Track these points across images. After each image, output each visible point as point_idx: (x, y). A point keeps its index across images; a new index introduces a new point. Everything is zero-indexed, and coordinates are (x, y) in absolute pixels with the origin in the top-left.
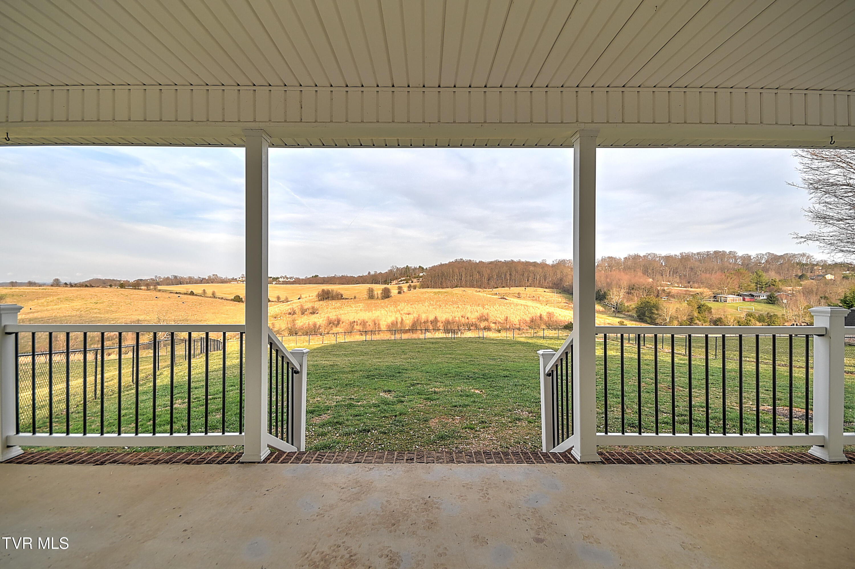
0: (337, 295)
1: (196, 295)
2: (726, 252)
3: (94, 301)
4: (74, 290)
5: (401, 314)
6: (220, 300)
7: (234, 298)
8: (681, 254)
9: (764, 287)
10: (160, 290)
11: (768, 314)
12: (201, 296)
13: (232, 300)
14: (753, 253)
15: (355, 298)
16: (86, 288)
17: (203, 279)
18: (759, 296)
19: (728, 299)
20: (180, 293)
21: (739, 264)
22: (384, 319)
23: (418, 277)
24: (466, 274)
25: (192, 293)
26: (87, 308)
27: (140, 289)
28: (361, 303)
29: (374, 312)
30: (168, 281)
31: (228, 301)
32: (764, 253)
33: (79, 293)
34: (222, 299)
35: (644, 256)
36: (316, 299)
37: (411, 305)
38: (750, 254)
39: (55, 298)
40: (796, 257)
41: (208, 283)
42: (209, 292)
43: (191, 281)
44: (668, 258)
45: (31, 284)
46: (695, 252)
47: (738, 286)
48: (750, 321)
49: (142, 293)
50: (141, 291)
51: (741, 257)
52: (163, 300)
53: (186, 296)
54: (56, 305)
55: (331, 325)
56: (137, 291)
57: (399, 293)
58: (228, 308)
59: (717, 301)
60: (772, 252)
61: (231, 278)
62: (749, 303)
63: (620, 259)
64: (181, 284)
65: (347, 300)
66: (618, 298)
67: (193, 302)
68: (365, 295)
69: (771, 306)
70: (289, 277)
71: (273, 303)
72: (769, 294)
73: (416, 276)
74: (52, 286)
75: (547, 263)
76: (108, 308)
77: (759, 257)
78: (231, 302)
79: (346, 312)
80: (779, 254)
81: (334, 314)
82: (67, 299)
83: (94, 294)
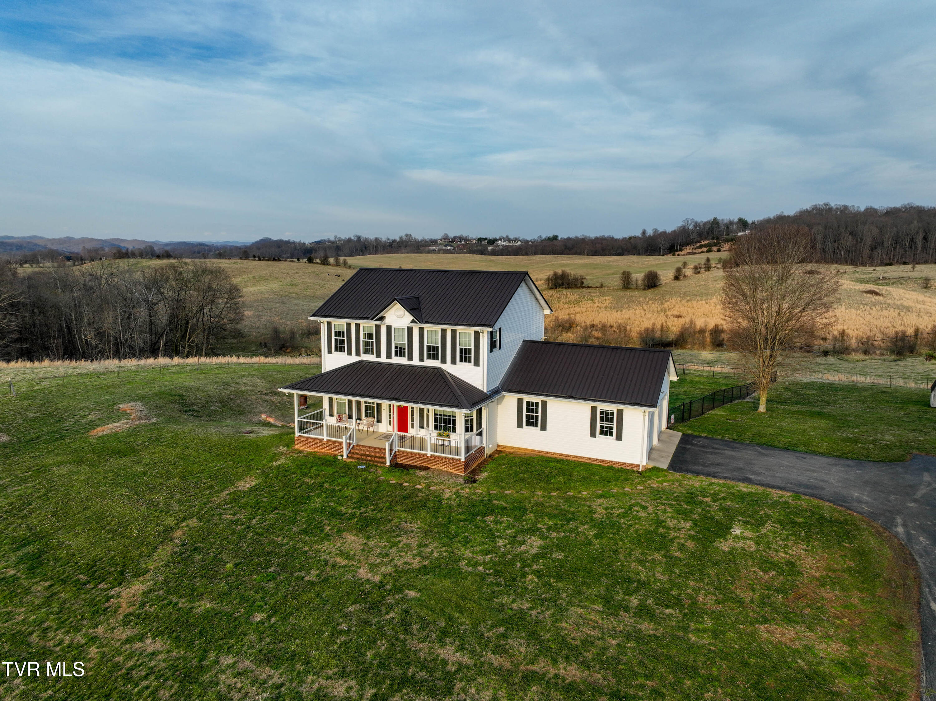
0: (576, 280)
5: (667, 316)
15: (602, 286)
22: (637, 323)
23: (734, 240)
28: (608, 296)
29: (624, 311)
36: (545, 286)
37: (688, 301)
57: (677, 278)
65: (589, 290)
68: (616, 281)
73: (729, 237)
79: (584, 309)
81: (567, 313)
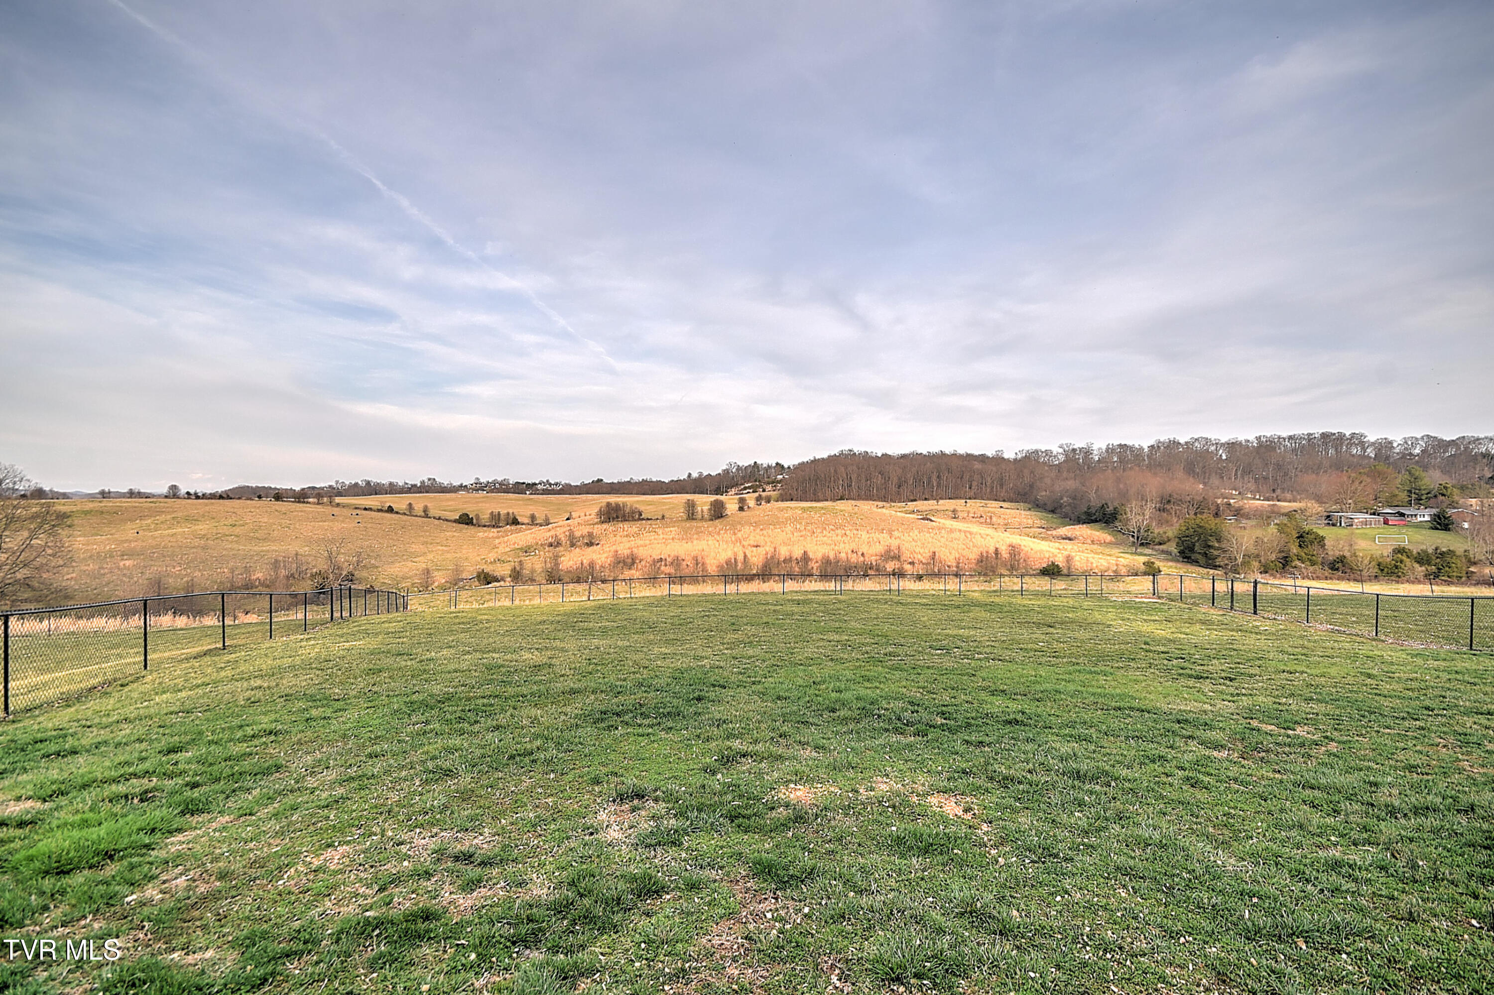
0: (633, 512)
1: (397, 513)
2: (1345, 435)
3: (230, 521)
4: (200, 504)
5: (743, 546)
6: (436, 522)
7: (460, 517)
8: (1258, 438)
9: (1423, 498)
10: (338, 505)
11: (1436, 549)
12: (405, 514)
13: (455, 521)
14: (1397, 437)
15: (663, 517)
16: (221, 501)
17: (412, 486)
18: (1416, 515)
19: (1356, 521)
20: (370, 509)
21: (1371, 458)
22: (713, 554)
23: (774, 482)
24: (859, 476)
25: (390, 510)
26: (217, 534)
27: (308, 503)
28: (674, 527)
29: (695, 542)
30: (355, 490)
31: (449, 523)
32: (1419, 436)
33: (207, 508)
34: (439, 519)
35: (1187, 443)
36: (596, 520)
37: (762, 530)
38: (1391, 438)
39: (169, 517)
40: (1480, 444)
41: (421, 492)
42: (418, 508)
43: (393, 489)
44: (1232, 446)
45: (131, 494)
46: (1285, 434)
47: (1372, 497)
48: (1401, 562)
49: (310, 508)
50: (308, 505)
51: (1373, 444)
52: (343, 521)
53: (380, 514)
54: (169, 528)
55: (621, 565)
56: (301, 505)
57: (741, 509)
58: (448, 534)
59: (1334, 525)
60: (1433, 435)
61: (459, 484)
62: (1396, 529)
63: (1142, 449)
64: (376, 494)
65: (649, 522)
66: (1140, 518)
67: (391, 525)
68: (681, 513)
69: (1441, 534)
70: (553, 483)
71: (524, 526)
72: (1434, 511)
73: (770, 480)
74: (166, 497)
75: (1006, 456)
76: (252, 534)
77: (1410, 443)
78: (454, 524)
79: (648, 542)
80: (1448, 438)
81: (627, 547)
82: (188, 519)
83: (232, 510)
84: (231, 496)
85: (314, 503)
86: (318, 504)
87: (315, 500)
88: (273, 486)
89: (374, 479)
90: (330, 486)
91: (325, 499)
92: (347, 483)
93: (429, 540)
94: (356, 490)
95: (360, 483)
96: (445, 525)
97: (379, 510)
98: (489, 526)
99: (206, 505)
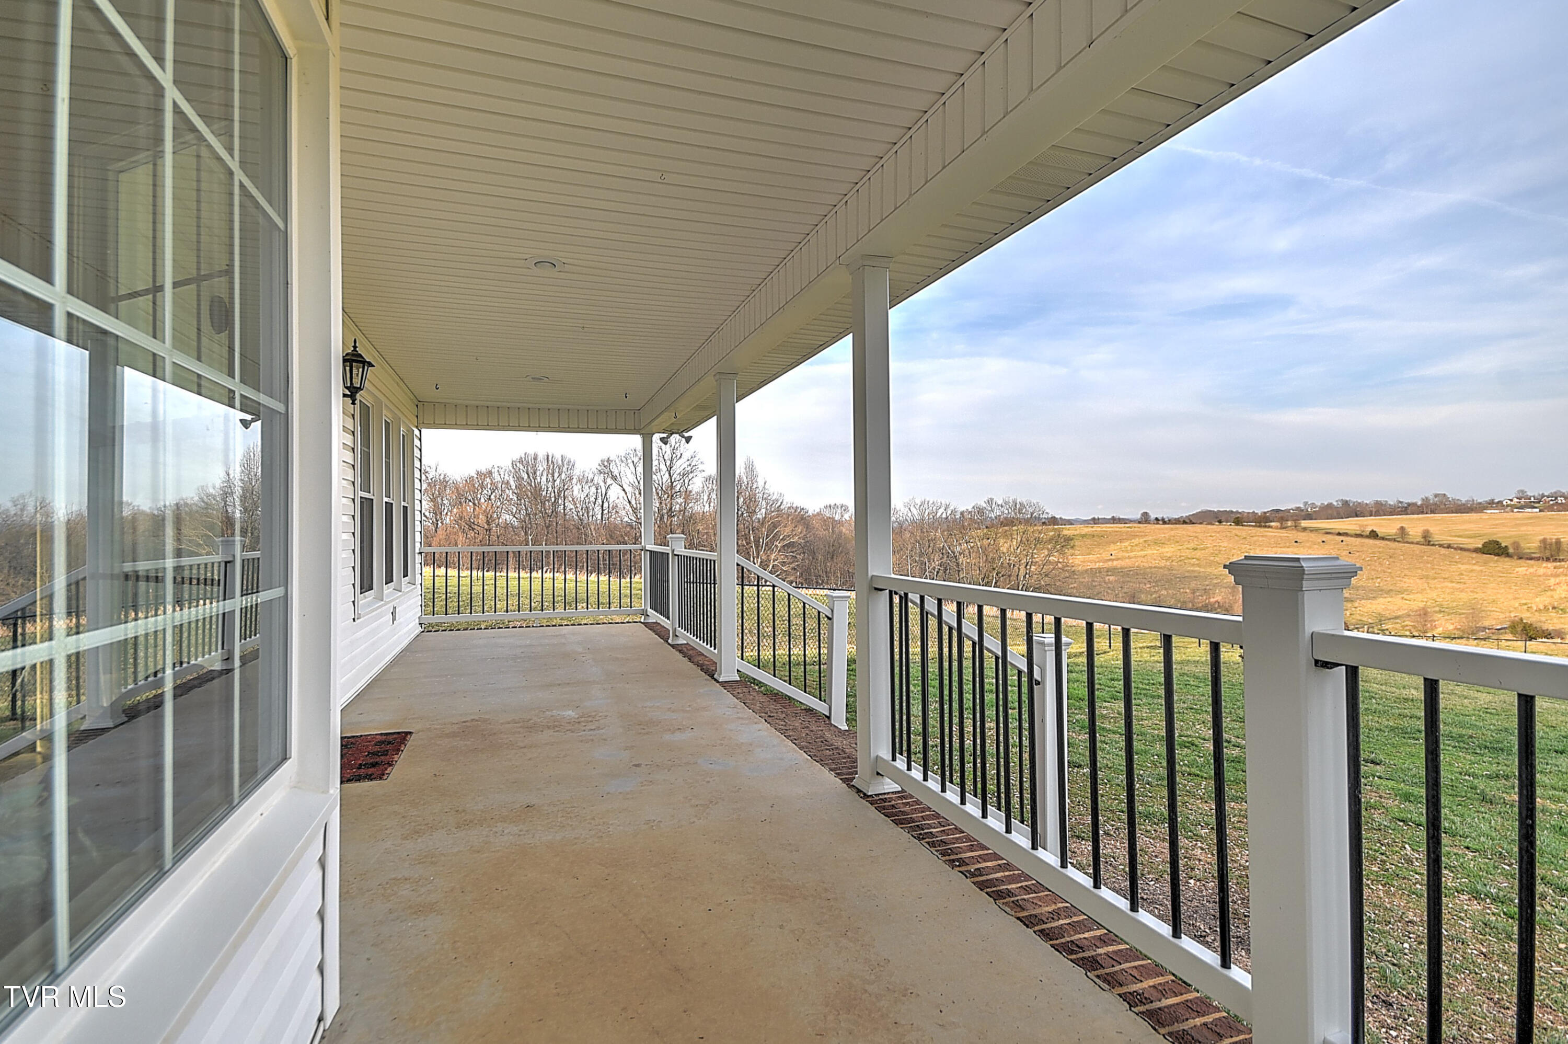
1: (1383, 539)
3: (1191, 545)
4: (1167, 529)
6: (1443, 551)
7: (1484, 545)
10: (1305, 529)
12: (1395, 540)
13: (1476, 550)
16: (1185, 526)
17: (1409, 505)
20: (1346, 534)
25: (1374, 535)
26: (1181, 556)
27: (1269, 527)
30: (1328, 512)
31: (1466, 553)
33: (1172, 533)
34: (1449, 547)
39: (1141, 540)
41: (1422, 513)
42: (1415, 532)
43: (1380, 509)
45: (1114, 520)
49: (1272, 533)
50: (1270, 529)
52: (1310, 548)
53: (1359, 540)
54: (1142, 550)
56: (1262, 530)
58: (1463, 567)
61: (1488, 499)
64: (1357, 516)
67: (1373, 553)
74: (1140, 523)
76: (1212, 558)
78: (1474, 555)
82: (1156, 542)
83: (1194, 534)
84: (1194, 521)
85: (1277, 528)
86: (1282, 528)
87: (1278, 524)
88: (1234, 510)
89: (1354, 498)
90: (1298, 508)
91: (1289, 523)
92: (1318, 504)
93: (1432, 573)
94: (1330, 512)
95: (1335, 504)
96: (1457, 555)
97: (1357, 536)
98: (1538, 559)
99: (1172, 529)
